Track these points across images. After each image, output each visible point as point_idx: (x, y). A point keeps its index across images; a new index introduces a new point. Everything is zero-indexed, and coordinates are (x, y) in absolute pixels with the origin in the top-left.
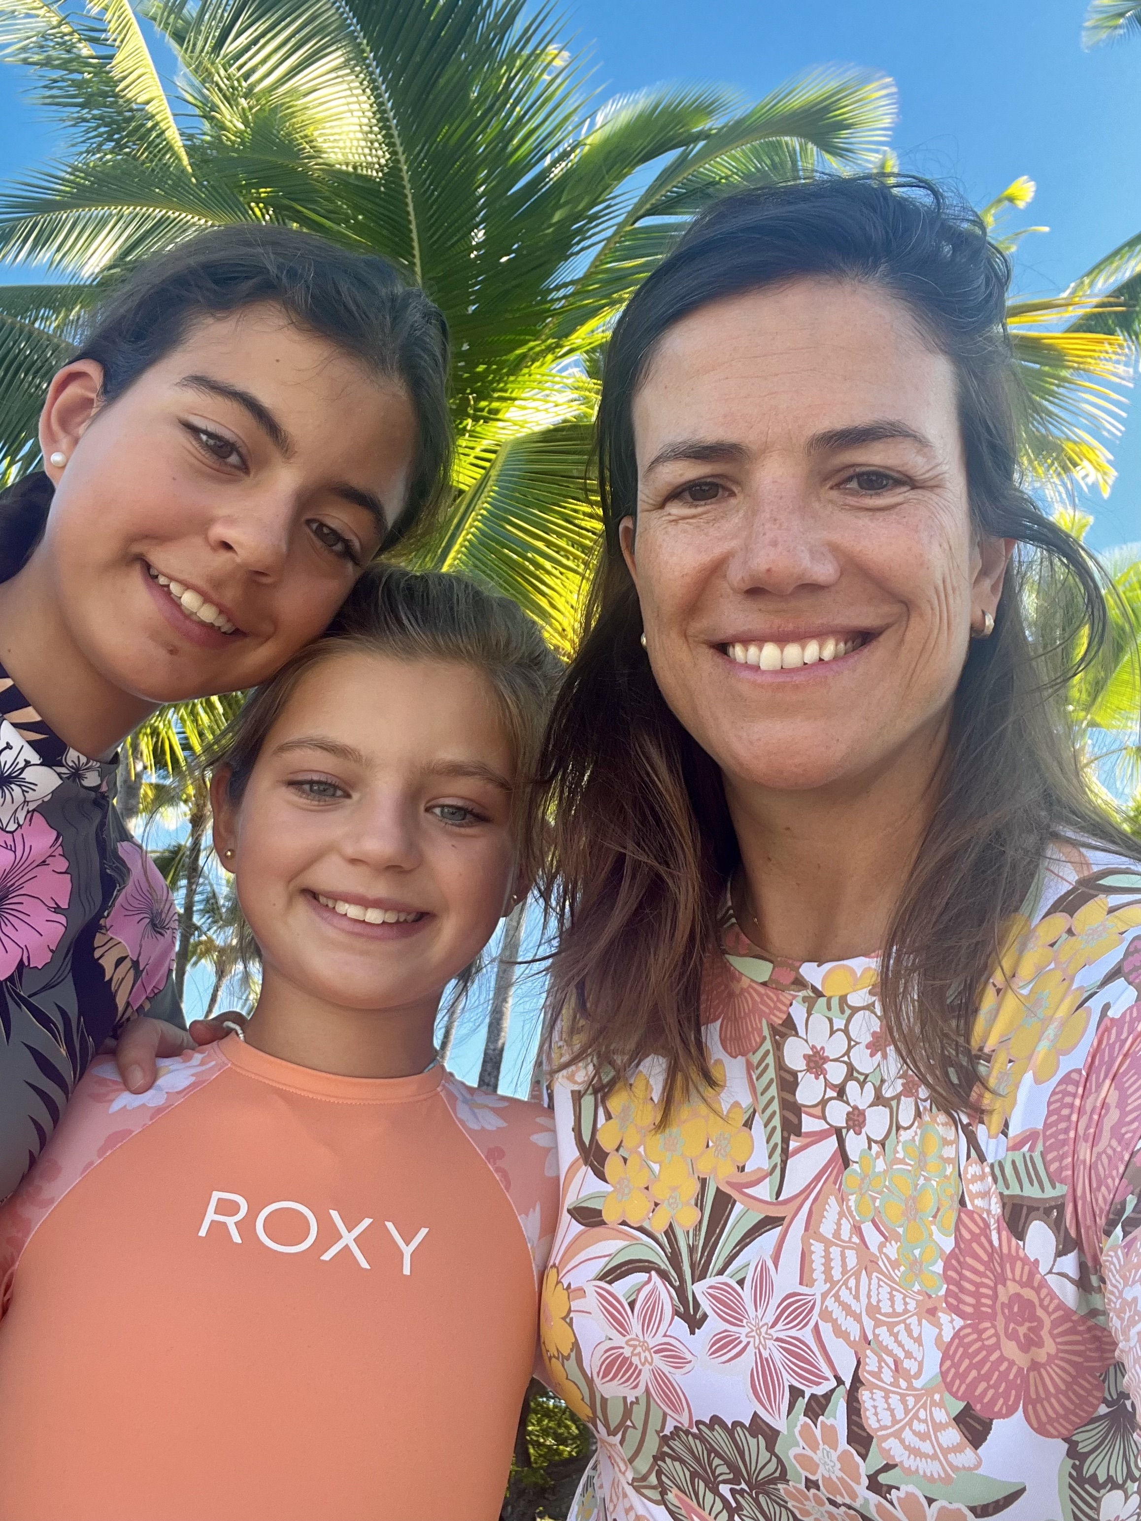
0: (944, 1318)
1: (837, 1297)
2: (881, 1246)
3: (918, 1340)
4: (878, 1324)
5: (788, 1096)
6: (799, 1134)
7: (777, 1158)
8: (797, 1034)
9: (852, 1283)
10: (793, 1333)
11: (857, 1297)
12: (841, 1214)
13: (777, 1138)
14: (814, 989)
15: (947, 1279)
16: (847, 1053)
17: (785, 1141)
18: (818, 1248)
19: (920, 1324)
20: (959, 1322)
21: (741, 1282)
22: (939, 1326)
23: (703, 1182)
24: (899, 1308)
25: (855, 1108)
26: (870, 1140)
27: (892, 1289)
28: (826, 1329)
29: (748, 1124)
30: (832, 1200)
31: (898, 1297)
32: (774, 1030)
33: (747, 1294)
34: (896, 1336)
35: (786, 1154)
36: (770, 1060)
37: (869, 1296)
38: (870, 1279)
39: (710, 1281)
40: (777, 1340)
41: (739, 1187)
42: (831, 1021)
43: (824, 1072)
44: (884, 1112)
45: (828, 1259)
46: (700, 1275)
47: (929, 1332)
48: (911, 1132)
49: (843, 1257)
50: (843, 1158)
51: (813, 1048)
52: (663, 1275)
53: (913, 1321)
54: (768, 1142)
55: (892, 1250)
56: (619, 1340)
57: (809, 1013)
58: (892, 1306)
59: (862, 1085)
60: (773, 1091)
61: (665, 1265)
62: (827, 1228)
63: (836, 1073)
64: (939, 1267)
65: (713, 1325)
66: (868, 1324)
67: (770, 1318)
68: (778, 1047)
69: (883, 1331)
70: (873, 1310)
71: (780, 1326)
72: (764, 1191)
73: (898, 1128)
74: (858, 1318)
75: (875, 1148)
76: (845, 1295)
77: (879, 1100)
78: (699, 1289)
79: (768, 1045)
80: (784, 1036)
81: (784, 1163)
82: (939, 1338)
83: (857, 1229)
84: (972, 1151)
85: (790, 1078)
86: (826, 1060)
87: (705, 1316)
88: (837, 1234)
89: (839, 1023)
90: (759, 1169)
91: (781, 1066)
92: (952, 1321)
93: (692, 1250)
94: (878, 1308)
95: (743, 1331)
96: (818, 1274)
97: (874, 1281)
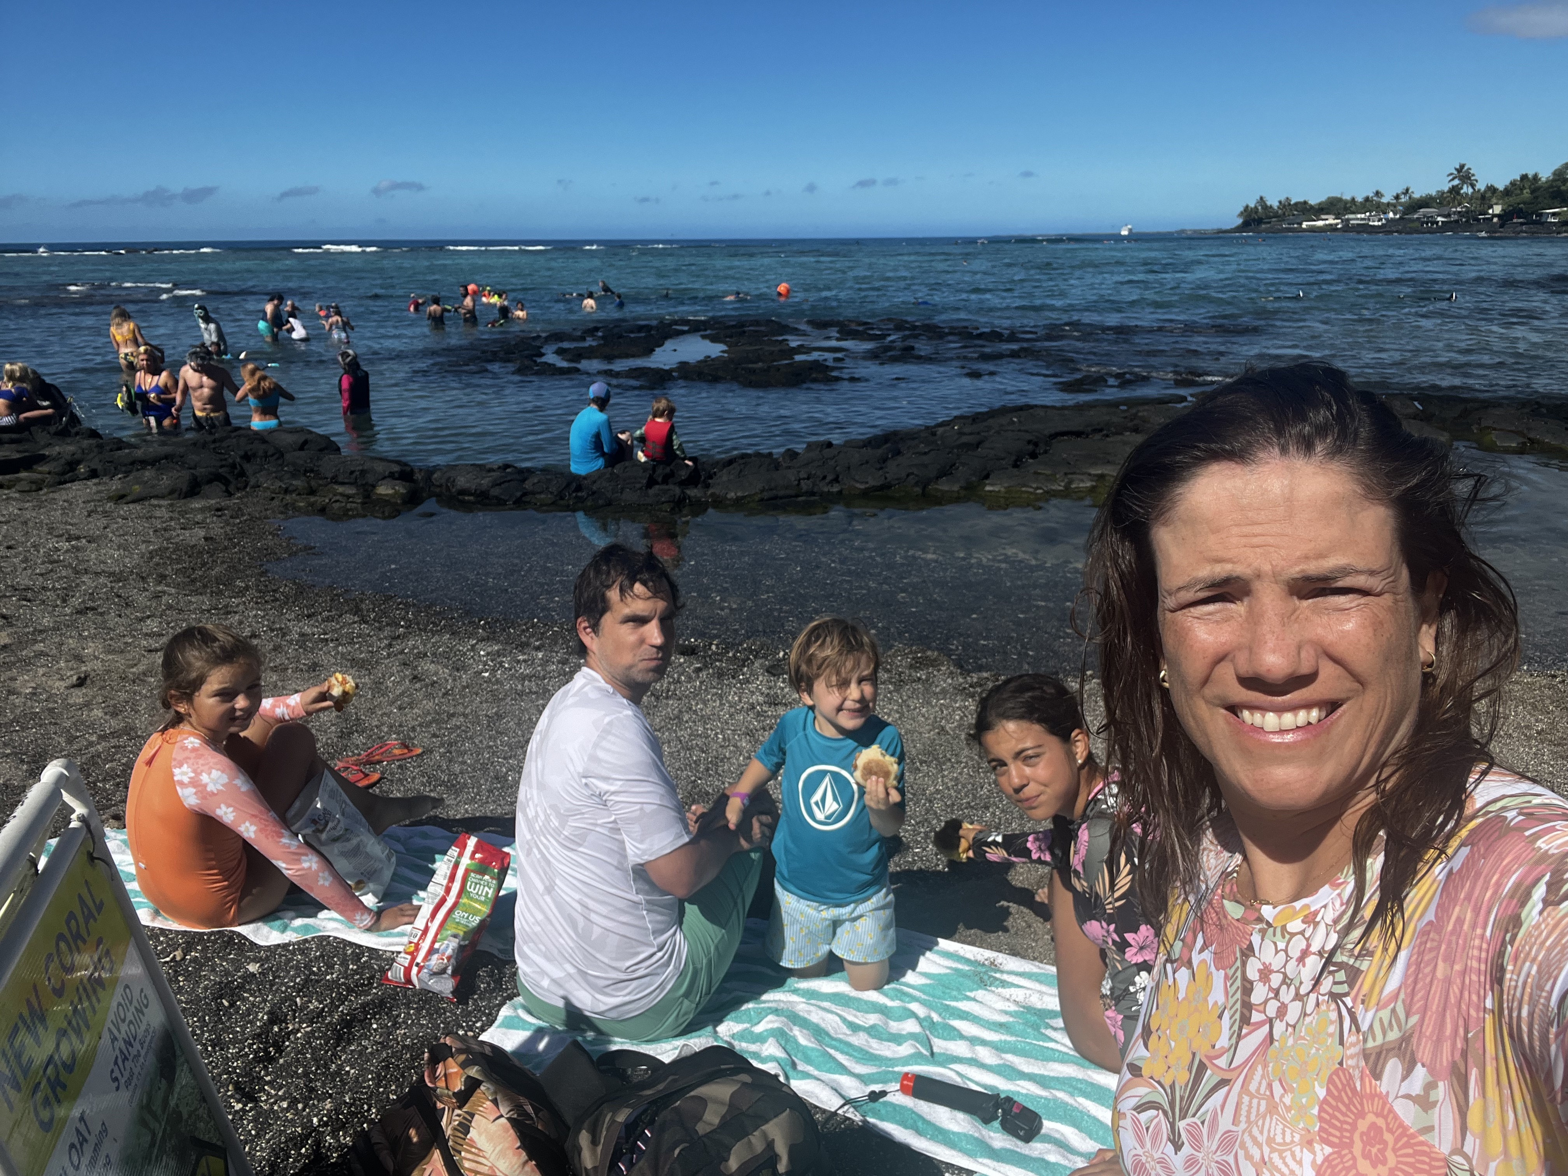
0: (1317, 1147)
1: (1250, 1133)
2: (1282, 1096)
3: (1300, 1163)
4: (1273, 1150)
5: (1246, 998)
6: (1248, 1024)
7: (1234, 1040)
8: (1254, 956)
9: (1260, 1123)
10: (1224, 1157)
11: (1262, 1133)
12: (1263, 1077)
13: (1236, 1027)
14: (1268, 923)
15: (1321, 1119)
16: (1284, 966)
17: (1240, 1029)
18: (1246, 1099)
19: (1302, 1151)
20: (1328, 1150)
21: (1203, 1123)
22: (1314, 1153)
23: (1194, 1054)
24: (1288, 1139)
25: (1283, 1003)
26: (1288, 1024)
27: (1285, 1126)
28: (1241, 1153)
29: (1220, 1017)
30: (1260, 1068)
31: (1288, 1131)
32: (1243, 954)
33: (1205, 1130)
34: (1283, 1159)
35: (1239, 1037)
36: (1239, 974)
37: (1269, 1131)
38: (1271, 1119)
39: (1189, 1120)
40: (1217, 1162)
41: (1211, 1058)
42: (1275, 944)
43: (1269, 980)
44: (1298, 1004)
45: (1250, 1106)
46: (1183, 1117)
47: (1307, 1157)
48: (1311, 1018)
49: (1259, 1104)
50: (1270, 1037)
51: (1264, 964)
52: (1165, 1113)
53: (1297, 1149)
54: (1230, 1029)
55: (1287, 1100)
56: (1140, 1151)
57: (1263, 940)
58: (1284, 1138)
59: (1289, 986)
60: (1238, 995)
61: (1167, 1107)
62: (1253, 1087)
63: (1276, 980)
64: (1315, 1111)
65: (1187, 1150)
66: (1266, 1150)
67: (1214, 1148)
68: (1244, 964)
69: (1275, 1156)
70: (1270, 1141)
71: (1218, 1153)
72: (1222, 1062)
73: (1305, 1014)
74: (1260, 1146)
75: (1290, 1029)
76: (1255, 1132)
77: (1298, 997)
78: (1182, 1125)
79: (1238, 963)
80: (1248, 957)
81: (1237, 1043)
82: (1314, 1162)
83: (1270, 1086)
84: (1353, 1026)
85: (1249, 986)
86: (1271, 972)
87: (1183, 1143)
88: (1258, 1090)
89: (1281, 945)
90: (1223, 1047)
91: (1244, 978)
92: (1322, 1150)
93: (1182, 1098)
94: (1274, 1139)
95: (1201, 1155)
96: (1243, 1119)
97: (1274, 1120)
